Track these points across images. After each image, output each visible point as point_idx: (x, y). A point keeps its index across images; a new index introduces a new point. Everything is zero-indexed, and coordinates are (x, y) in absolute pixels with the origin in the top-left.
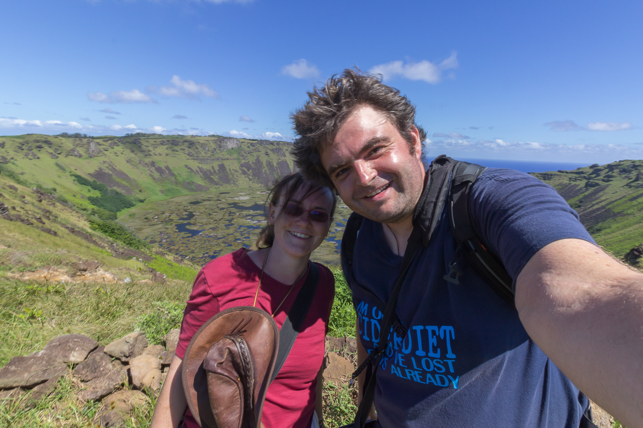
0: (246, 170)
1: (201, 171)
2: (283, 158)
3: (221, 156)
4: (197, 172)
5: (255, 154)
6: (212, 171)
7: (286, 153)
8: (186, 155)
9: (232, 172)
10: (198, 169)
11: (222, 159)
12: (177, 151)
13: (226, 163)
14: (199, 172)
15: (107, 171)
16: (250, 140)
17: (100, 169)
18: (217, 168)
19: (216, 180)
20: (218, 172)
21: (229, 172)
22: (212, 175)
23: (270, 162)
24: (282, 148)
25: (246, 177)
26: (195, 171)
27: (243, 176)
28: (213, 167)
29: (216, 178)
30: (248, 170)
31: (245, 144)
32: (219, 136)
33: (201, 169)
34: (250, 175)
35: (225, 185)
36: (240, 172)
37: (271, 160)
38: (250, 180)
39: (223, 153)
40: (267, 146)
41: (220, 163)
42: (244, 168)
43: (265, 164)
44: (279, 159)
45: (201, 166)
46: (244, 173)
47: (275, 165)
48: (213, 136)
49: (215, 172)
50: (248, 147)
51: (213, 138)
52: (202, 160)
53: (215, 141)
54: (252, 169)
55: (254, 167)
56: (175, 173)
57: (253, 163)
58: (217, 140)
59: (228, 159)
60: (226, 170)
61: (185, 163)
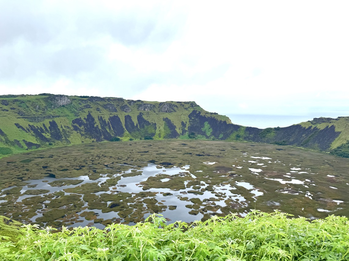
0: (78, 126)
1: (32, 129)
2: (115, 114)
3: (52, 114)
4: (28, 130)
5: (86, 110)
6: (43, 128)
7: (117, 109)
8: (17, 114)
9: (64, 128)
10: (28, 127)
11: (53, 117)
12: (7, 111)
13: (57, 120)
14: (30, 130)
16: (81, 97)
18: (48, 126)
19: (48, 137)
20: (49, 130)
21: (61, 130)
22: (43, 132)
23: (101, 117)
24: (113, 103)
25: (78, 132)
26: (26, 129)
27: (75, 132)
28: (44, 125)
29: (48, 135)
30: (80, 126)
31: (76, 101)
32: (49, 95)
33: (32, 127)
34: (82, 131)
35: (57, 142)
36: (72, 128)
37: (103, 116)
38: (82, 135)
39: (54, 111)
40: (99, 102)
41: (51, 120)
42: (75, 124)
43: (96, 120)
44: (111, 114)
45: (31, 124)
46: (76, 129)
47: (107, 120)
48: (44, 94)
49: (46, 130)
50: (80, 104)
51: (44, 96)
52: (34, 119)
53: (46, 100)
54: (84, 124)
55: (85, 122)
56: (5, 133)
57: (85, 119)
58: (48, 98)
59: (59, 116)
60: (57, 126)
61: (16, 122)
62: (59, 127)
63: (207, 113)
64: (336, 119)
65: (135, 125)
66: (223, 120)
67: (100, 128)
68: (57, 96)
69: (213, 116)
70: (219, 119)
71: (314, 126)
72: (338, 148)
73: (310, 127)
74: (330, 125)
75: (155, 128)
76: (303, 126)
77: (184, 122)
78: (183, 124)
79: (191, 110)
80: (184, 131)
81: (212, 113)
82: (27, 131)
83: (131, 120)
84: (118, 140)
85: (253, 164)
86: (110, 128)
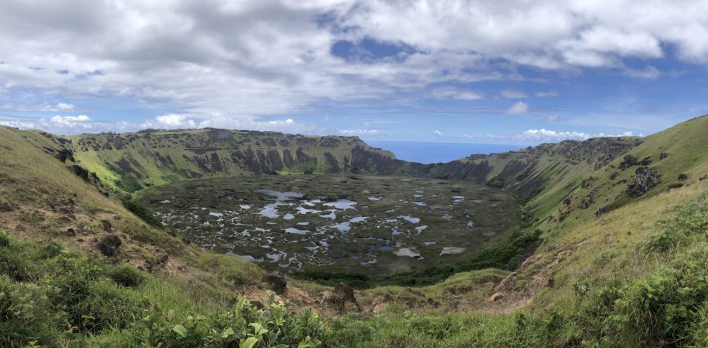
0: (237, 158)
1: (196, 160)
2: (273, 148)
3: (214, 147)
4: (194, 161)
5: (246, 144)
6: (206, 159)
7: (276, 143)
8: (184, 146)
9: (224, 160)
10: (193, 158)
11: (215, 149)
12: (177, 143)
13: (218, 152)
15: (127, 160)
16: (241, 131)
17: (123, 158)
18: (210, 157)
19: (209, 168)
20: (211, 161)
21: (221, 161)
22: (206, 163)
23: (260, 152)
24: (272, 138)
25: (237, 165)
27: (234, 164)
28: (206, 157)
29: (209, 166)
30: (240, 159)
31: (236, 135)
32: (212, 129)
34: (241, 164)
35: (217, 172)
36: (232, 160)
37: (261, 150)
38: (241, 168)
39: (216, 144)
40: (258, 137)
41: (213, 153)
42: (235, 157)
43: (255, 153)
44: (270, 148)
45: (196, 155)
46: (235, 161)
47: (266, 154)
48: (207, 128)
49: (208, 161)
50: (240, 138)
51: (208, 130)
52: (198, 151)
53: (209, 134)
54: (243, 157)
55: (245, 155)
56: (175, 162)
57: (244, 152)
58: (211, 132)
59: (220, 149)
60: (218, 158)
61: (183, 153)
62: (220, 159)
63: (371, 148)
64: (489, 156)
65: (294, 159)
66: (387, 156)
67: (258, 161)
68: (219, 130)
69: (377, 151)
70: (383, 155)
71: (471, 162)
72: (492, 180)
73: (468, 163)
74: (485, 161)
75: (316, 163)
76: (463, 161)
77: (347, 157)
78: (346, 160)
79: (354, 145)
80: (346, 166)
81: (376, 149)
82: (192, 161)
83: (290, 155)
84: (276, 174)
85: (418, 198)
86: (268, 163)
